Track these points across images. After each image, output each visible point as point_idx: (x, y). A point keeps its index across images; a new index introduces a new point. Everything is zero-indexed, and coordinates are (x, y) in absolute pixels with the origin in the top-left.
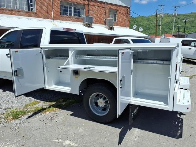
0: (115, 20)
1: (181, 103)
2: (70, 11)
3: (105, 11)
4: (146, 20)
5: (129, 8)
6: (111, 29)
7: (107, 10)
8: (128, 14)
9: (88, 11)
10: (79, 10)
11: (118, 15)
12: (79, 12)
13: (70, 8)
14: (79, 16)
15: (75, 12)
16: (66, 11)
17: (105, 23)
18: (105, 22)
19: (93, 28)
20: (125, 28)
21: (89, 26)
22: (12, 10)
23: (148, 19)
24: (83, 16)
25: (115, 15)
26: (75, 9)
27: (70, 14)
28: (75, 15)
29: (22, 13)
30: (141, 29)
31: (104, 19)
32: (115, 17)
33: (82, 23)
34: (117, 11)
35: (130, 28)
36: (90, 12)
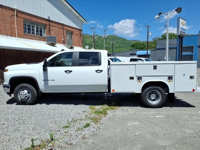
2: (33, 30)
5: (82, 30)
6: (72, 48)
7: (65, 31)
9: (49, 30)
10: (41, 29)
11: (74, 36)
12: (41, 32)
13: (33, 27)
14: (41, 35)
15: (37, 31)
16: (29, 29)
17: (63, 43)
18: (64, 41)
19: (56, 47)
20: (79, 47)
24: (44, 35)
25: (71, 36)
26: (37, 28)
27: (33, 33)
28: (37, 34)
31: (63, 39)
32: (71, 38)
34: (72, 33)
35: (83, 48)
36: (51, 32)
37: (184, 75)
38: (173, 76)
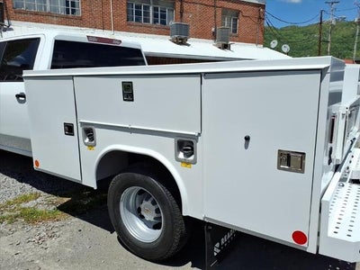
0: (235, 31)
1: (342, 236)
2: (147, 14)
3: (215, 12)
4: (303, 32)
5: (263, 7)
6: (226, 47)
7: (219, 12)
8: (260, 18)
9: (181, 13)
10: (164, 11)
11: (241, 20)
12: (163, 16)
13: (146, 8)
14: (163, 23)
15: (156, 16)
16: (138, 13)
17: (214, 36)
18: (214, 33)
19: (188, 45)
20: (254, 45)
21: (182, 42)
22: (36, 14)
23: (306, 31)
24: (171, 23)
25: (235, 20)
26: (156, 9)
27: (147, 20)
28: (155, 22)
29: (55, 19)
30: (286, 48)
31: (213, 29)
32: (235, 25)
33: (169, 37)
34: (238, 13)
35: (264, 46)
36: (184, 14)
37: (247, 139)
38: (196, 138)
